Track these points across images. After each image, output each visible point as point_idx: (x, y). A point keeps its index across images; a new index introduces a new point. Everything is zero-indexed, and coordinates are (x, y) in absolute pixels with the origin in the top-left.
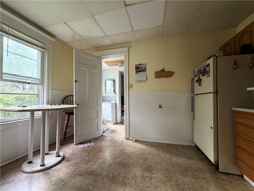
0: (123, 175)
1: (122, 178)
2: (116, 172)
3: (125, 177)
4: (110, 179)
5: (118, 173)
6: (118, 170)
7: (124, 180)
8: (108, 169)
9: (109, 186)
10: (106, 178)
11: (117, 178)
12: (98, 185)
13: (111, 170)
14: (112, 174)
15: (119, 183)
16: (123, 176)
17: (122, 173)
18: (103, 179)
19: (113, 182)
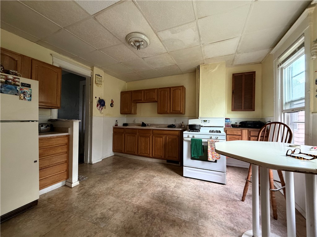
0: (136, 216)
1: (138, 212)
2: (144, 220)
3: (135, 213)
4: (151, 213)
5: (141, 219)
6: (140, 223)
7: (137, 211)
8: (153, 226)
9: (152, 207)
10: (155, 214)
11: (143, 213)
12: (162, 209)
13: (149, 225)
14: (148, 219)
15: (143, 208)
16: (137, 214)
17: (136, 218)
18: (158, 214)
19: (149, 210)
